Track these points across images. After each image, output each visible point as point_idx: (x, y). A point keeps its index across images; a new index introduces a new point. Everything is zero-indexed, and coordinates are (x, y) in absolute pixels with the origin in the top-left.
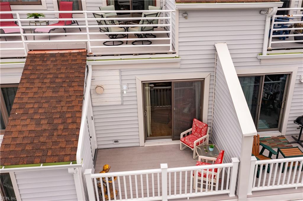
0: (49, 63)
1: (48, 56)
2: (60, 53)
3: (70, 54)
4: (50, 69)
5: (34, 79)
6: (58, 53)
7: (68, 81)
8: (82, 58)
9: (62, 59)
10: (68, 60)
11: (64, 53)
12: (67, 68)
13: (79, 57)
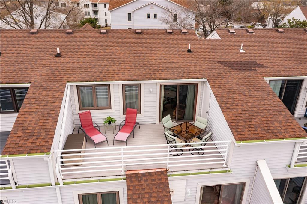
0: (143, 182)
1: (141, 175)
2: (149, 173)
3: (156, 173)
4: (145, 188)
5: (136, 199)
6: (147, 173)
7: (160, 200)
8: (164, 177)
9: (151, 178)
10: (155, 179)
11: (151, 172)
12: (156, 187)
13: (162, 176)
